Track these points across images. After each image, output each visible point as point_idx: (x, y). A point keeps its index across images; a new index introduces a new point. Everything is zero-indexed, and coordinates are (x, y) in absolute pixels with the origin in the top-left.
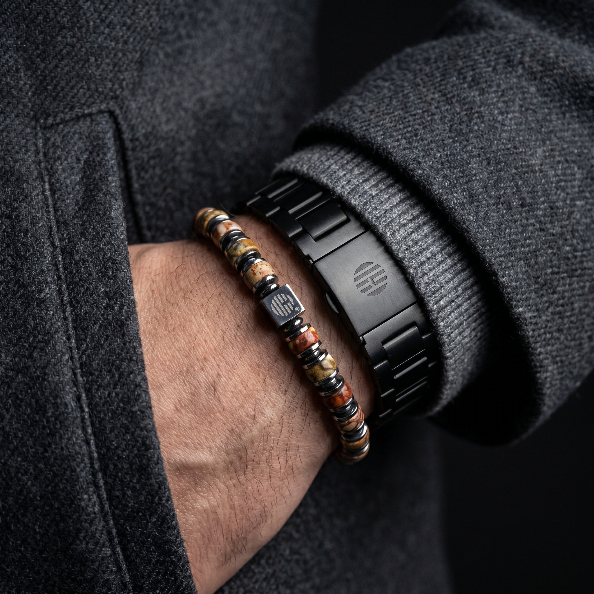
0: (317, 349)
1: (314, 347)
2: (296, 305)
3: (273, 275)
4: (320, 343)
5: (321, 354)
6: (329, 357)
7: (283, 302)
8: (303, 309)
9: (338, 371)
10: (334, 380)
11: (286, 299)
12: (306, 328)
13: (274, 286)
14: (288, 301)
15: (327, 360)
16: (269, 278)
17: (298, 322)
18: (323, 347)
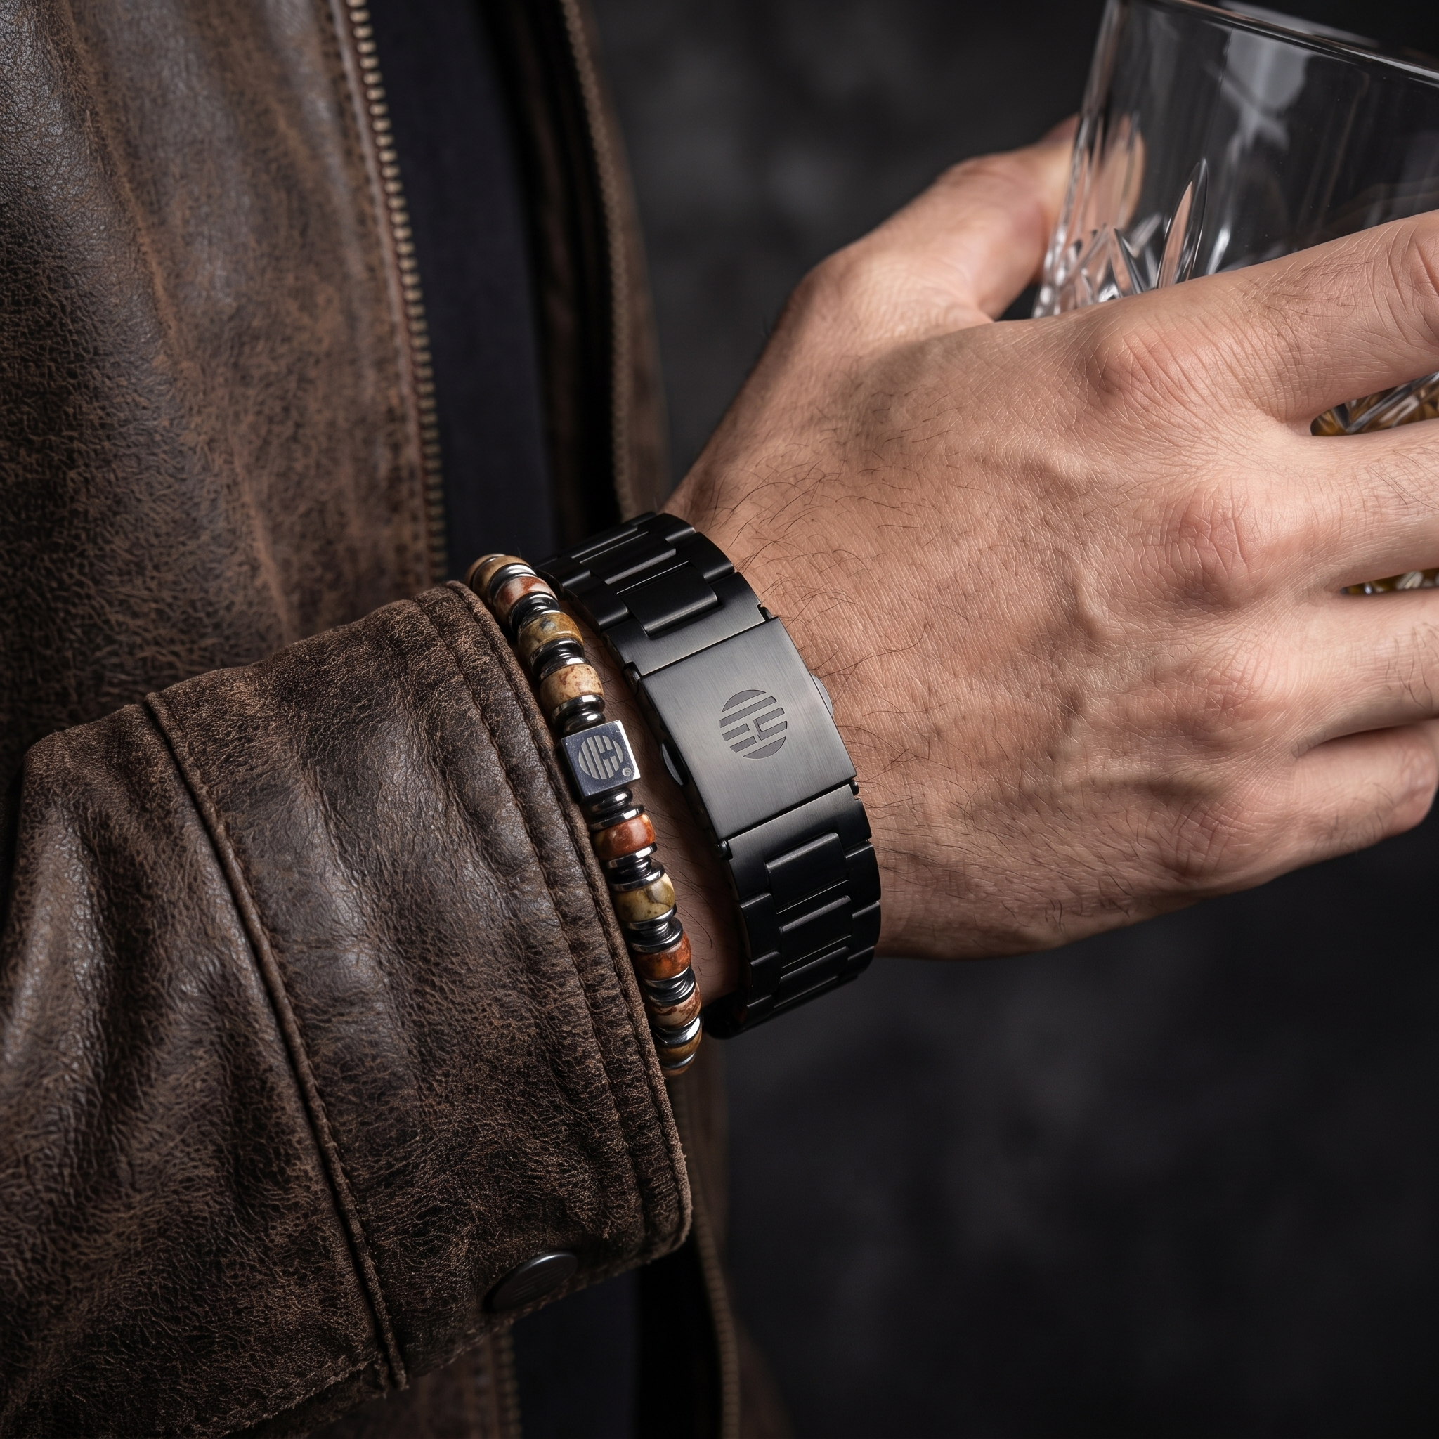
0: (647, 858)
1: (640, 854)
2: (626, 763)
3: (595, 695)
4: (655, 848)
5: (650, 869)
6: (666, 879)
7: (602, 751)
8: (637, 775)
9: (675, 911)
10: (663, 928)
11: (609, 748)
12: (633, 813)
13: (592, 717)
14: (613, 752)
15: (661, 883)
16: (588, 699)
17: (620, 797)
18: (658, 858)
